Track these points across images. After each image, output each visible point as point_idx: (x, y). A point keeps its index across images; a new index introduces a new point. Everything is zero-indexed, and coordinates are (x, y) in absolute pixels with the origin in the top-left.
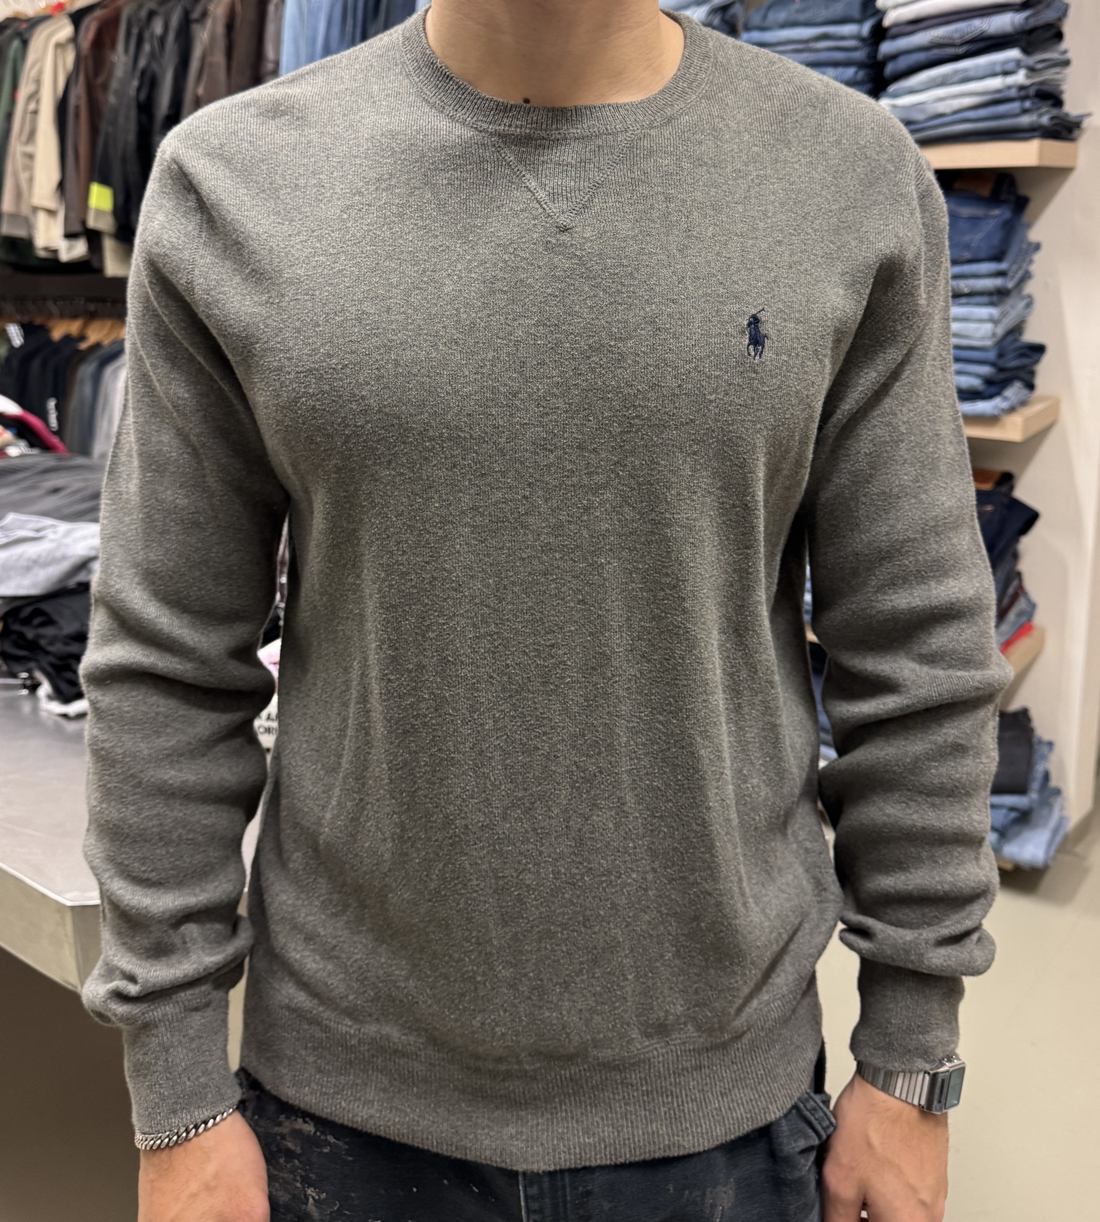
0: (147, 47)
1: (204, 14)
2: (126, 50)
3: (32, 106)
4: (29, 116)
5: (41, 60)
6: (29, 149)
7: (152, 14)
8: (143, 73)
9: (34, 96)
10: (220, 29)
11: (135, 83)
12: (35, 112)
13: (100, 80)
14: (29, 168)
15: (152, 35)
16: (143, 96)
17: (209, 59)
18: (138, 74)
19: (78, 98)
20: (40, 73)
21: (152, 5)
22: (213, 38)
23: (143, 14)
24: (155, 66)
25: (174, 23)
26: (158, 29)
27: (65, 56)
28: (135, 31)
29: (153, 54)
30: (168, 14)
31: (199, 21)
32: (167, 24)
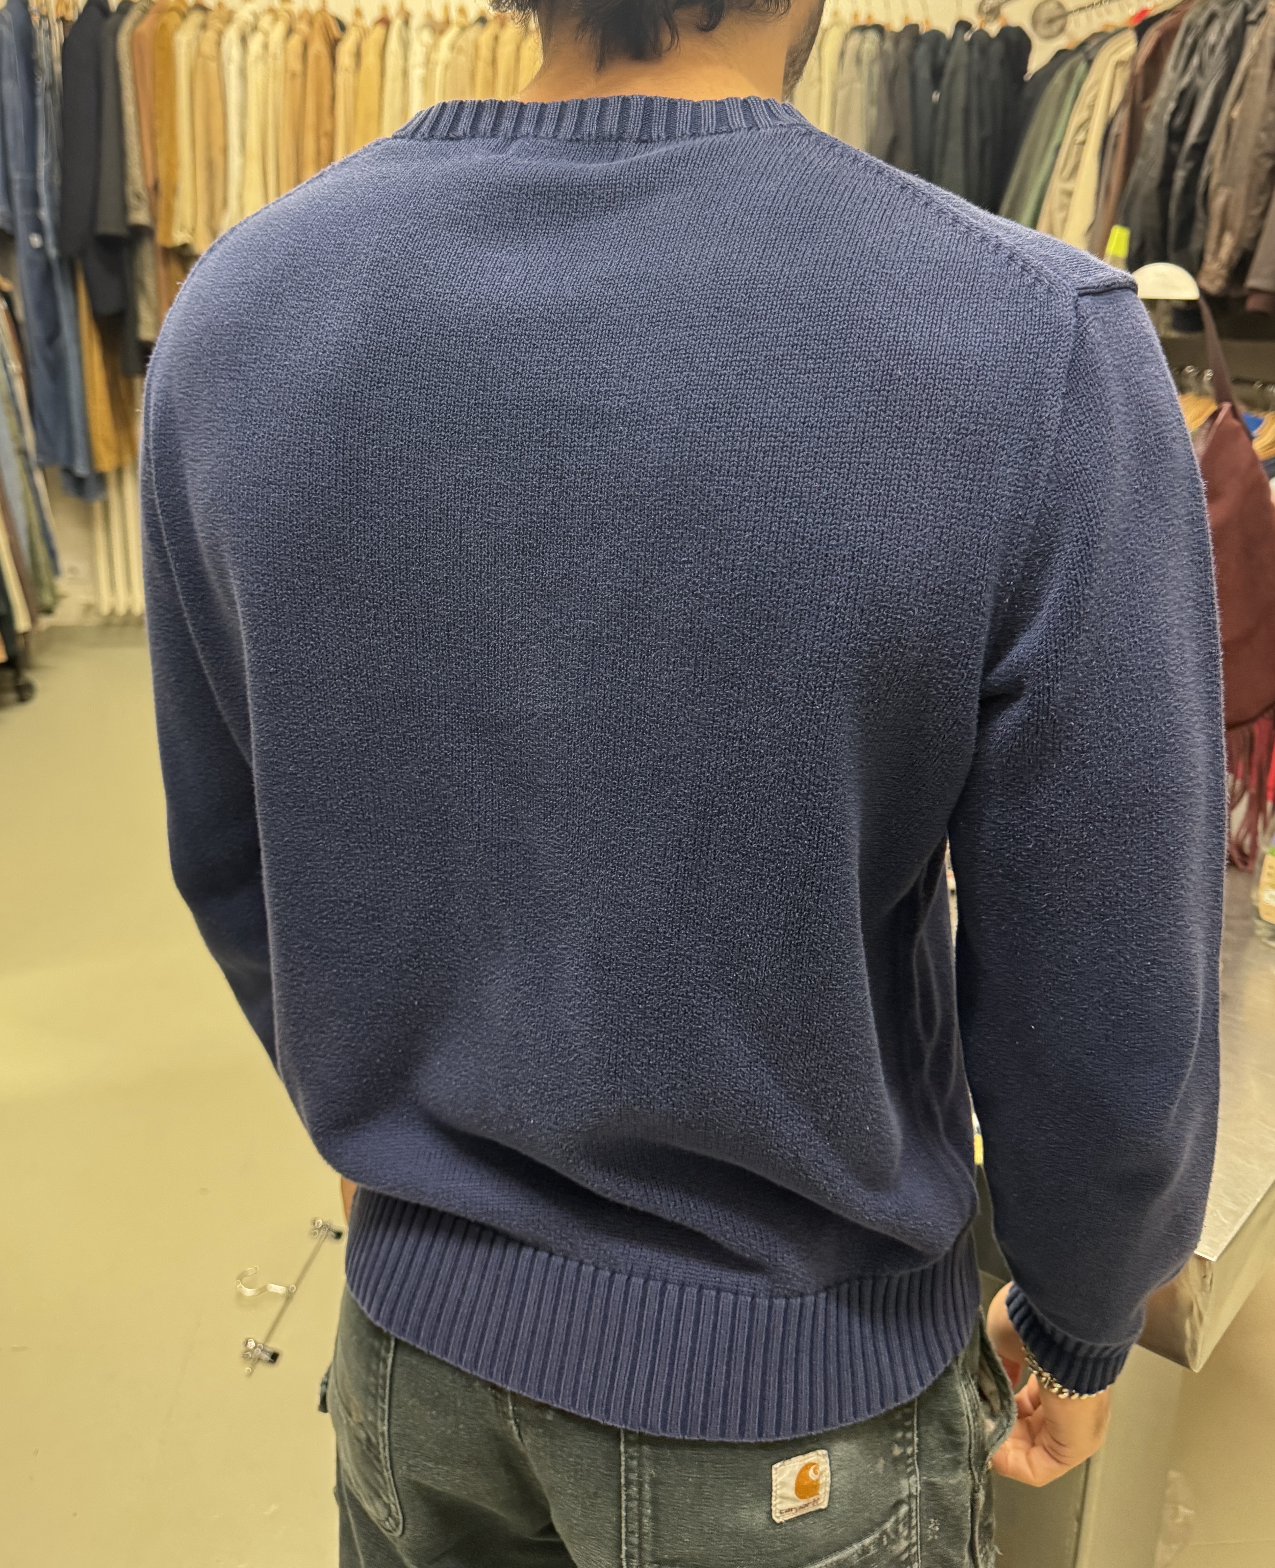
0: (1195, 61)
2: (1175, 67)
3: (1080, 137)
4: (1075, 149)
5: (1098, 82)
6: (1069, 186)
7: (1211, 18)
8: (1183, 94)
9: (1084, 125)
11: (1172, 106)
12: (1083, 143)
13: (1146, 104)
14: (1065, 207)
15: (1205, 44)
16: (1179, 121)
17: (1252, 72)
18: (1175, 94)
19: (1120, 128)
20: (1095, 97)
21: (1214, 6)
23: (1202, 21)
24: (1200, 82)
25: (1229, 27)
26: (1212, 36)
27: (1124, 76)
28: (1190, 40)
29: (1201, 68)
30: (1227, 16)
31: (1254, 23)
32: (1222, 29)
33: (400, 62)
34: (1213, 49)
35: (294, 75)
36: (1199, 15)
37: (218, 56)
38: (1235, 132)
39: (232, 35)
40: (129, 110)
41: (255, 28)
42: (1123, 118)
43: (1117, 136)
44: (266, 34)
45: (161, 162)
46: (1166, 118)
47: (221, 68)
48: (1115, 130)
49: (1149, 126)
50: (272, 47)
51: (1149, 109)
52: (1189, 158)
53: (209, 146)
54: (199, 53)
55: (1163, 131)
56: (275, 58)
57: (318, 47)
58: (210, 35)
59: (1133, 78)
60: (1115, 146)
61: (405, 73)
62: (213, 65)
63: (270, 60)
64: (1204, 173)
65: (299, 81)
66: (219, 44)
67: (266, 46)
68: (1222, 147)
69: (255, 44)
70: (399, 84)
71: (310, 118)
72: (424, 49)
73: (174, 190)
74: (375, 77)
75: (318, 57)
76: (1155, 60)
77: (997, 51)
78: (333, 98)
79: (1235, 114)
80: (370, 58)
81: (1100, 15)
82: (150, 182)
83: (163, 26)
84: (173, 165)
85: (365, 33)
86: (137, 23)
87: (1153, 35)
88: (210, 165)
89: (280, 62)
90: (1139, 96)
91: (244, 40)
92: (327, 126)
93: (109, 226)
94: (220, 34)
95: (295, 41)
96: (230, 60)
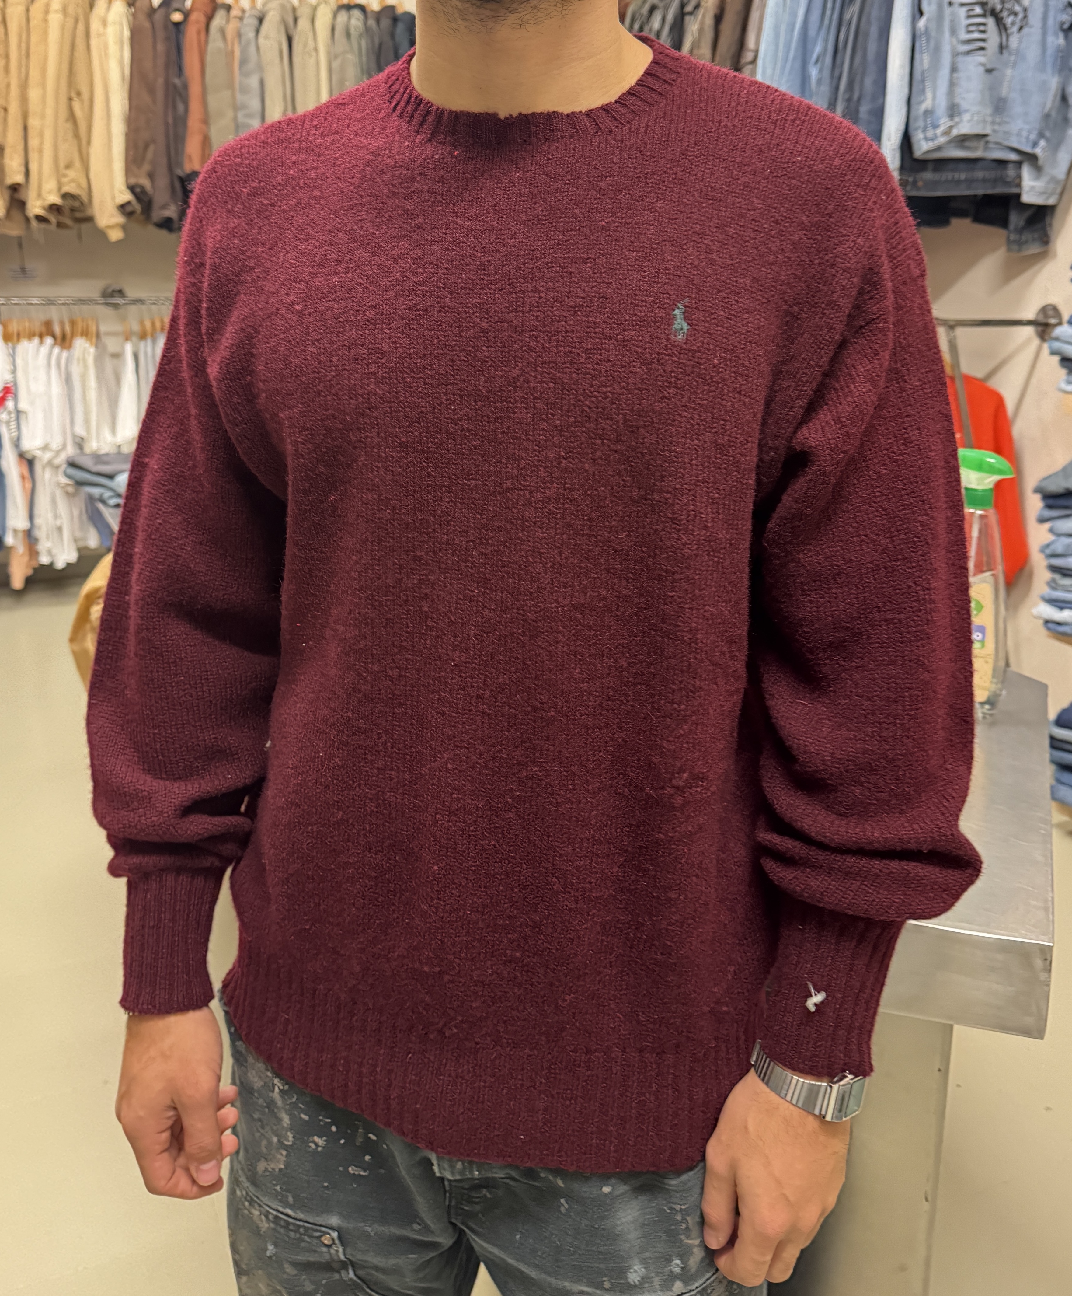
1: (697, 6)
10: (709, 21)
22: (702, 29)
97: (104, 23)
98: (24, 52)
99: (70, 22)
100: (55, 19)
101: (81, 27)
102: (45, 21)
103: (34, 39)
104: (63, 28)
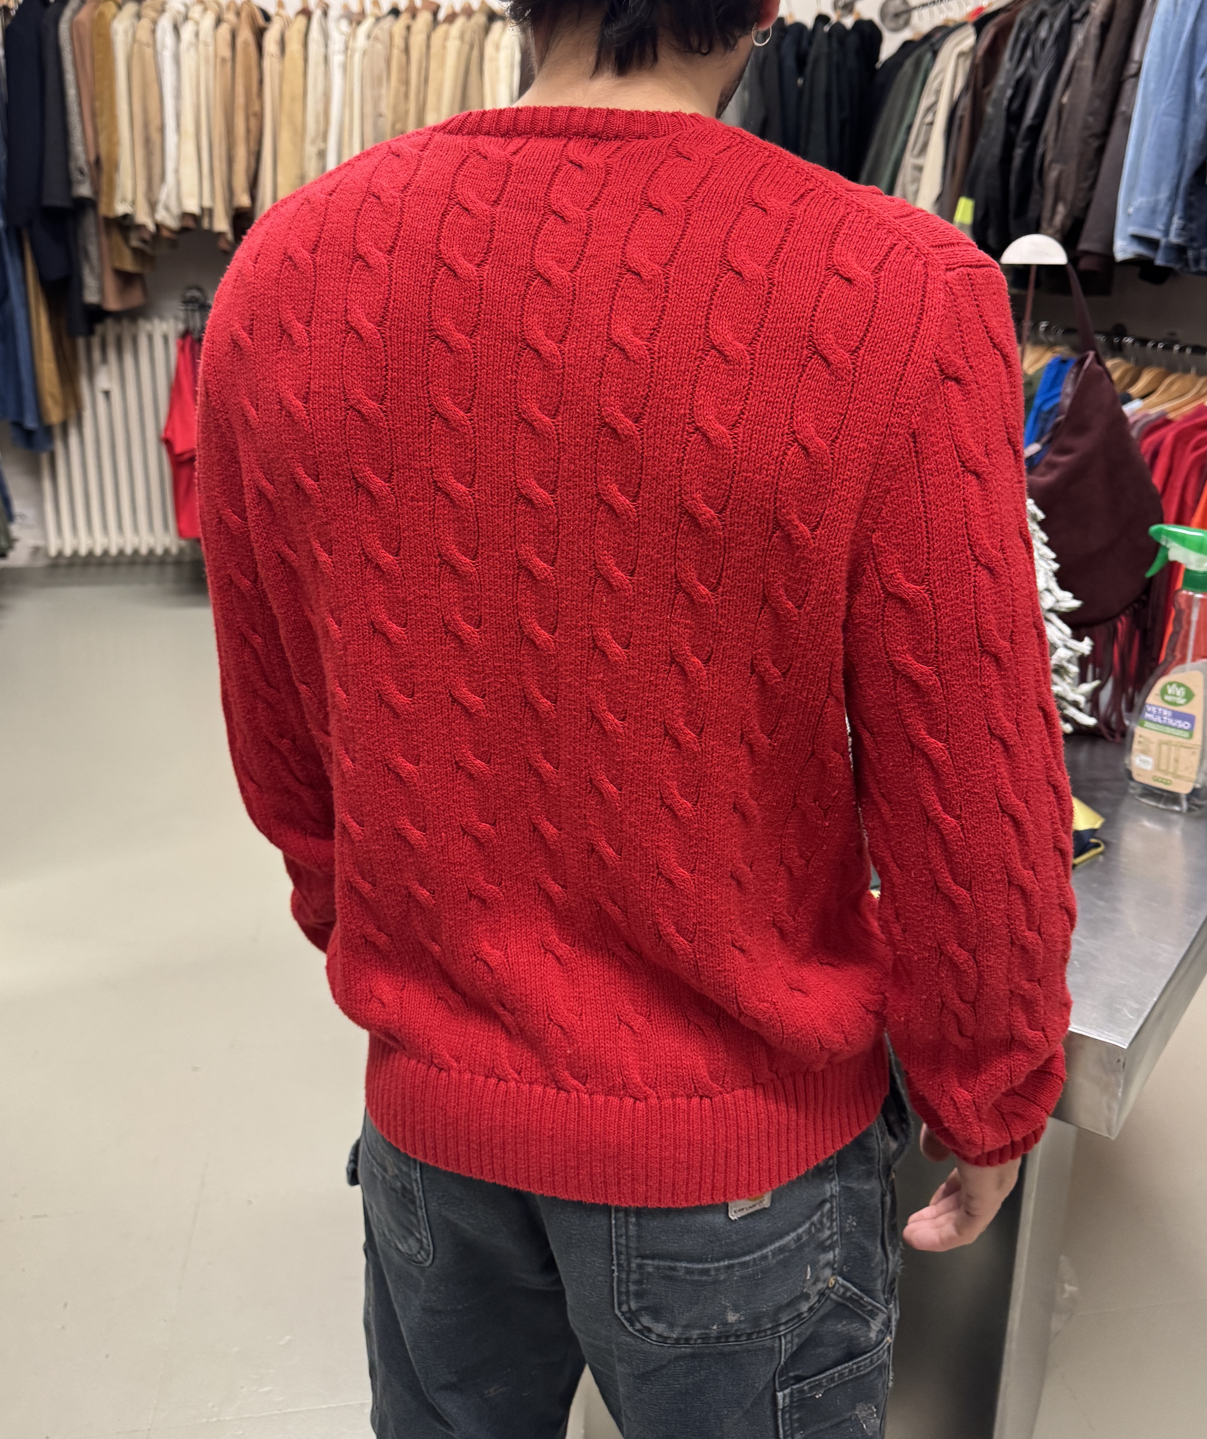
0: (1029, 54)
1: (1087, 13)
2: (1011, 58)
3: (929, 119)
4: (924, 128)
5: (943, 70)
6: (919, 161)
7: (1042, 16)
8: (1019, 82)
9: (932, 108)
10: (1095, 30)
11: (1009, 92)
12: (931, 124)
13: (986, 91)
14: (917, 180)
15: (1037, 39)
16: (1016, 105)
17: (1078, 63)
18: (1013, 83)
19: (964, 110)
20: (941, 84)
21: (1044, 6)
22: (1086, 39)
23: (1033, 18)
24: (1033, 72)
25: (1057, 25)
26: (1043, 32)
27: (965, 66)
28: (1023, 35)
29: (1033, 60)
30: (1055, 15)
31: (1080, 21)
32: (1051, 27)
33: (322, 50)
34: (1044, 42)
35: (224, 60)
36: (1030, 14)
37: (154, 43)
38: (1065, 116)
39: (165, 23)
40: (71, 92)
41: (186, 18)
42: (966, 101)
43: (962, 118)
44: (197, 23)
45: (102, 139)
46: (1005, 103)
47: (156, 54)
48: (959, 113)
49: (989, 110)
50: (202, 36)
51: (989, 94)
52: (1025, 139)
53: (146, 125)
54: (134, 39)
55: (1003, 114)
56: (206, 44)
57: (246, 35)
58: (145, 23)
59: (974, 68)
60: (960, 127)
61: (326, 59)
62: (149, 51)
63: (201, 47)
64: (1040, 151)
65: (229, 65)
66: (154, 31)
67: (197, 34)
68: (1054, 129)
69: (187, 31)
70: (321, 69)
71: (240, 100)
72: (344, 37)
73: (115, 166)
74: (300, 63)
75: (246, 43)
76: (993, 52)
77: (853, 41)
78: (261, 82)
79: (1065, 100)
80: (294, 46)
81: (941, 11)
82: (92, 158)
83: (101, 15)
84: (114, 143)
85: (288, 23)
86: (76, 11)
87: (990, 31)
88: (147, 141)
89: (211, 49)
90: (980, 84)
91: (176, 29)
92: (256, 108)
93: (54, 199)
94: (155, 22)
95: (224, 30)
96: (164, 46)
97: (497, 47)
98: (422, 79)
99: (466, 47)
100: (453, 45)
101: (476, 53)
102: (444, 48)
103: (433, 65)
104: (459, 53)
